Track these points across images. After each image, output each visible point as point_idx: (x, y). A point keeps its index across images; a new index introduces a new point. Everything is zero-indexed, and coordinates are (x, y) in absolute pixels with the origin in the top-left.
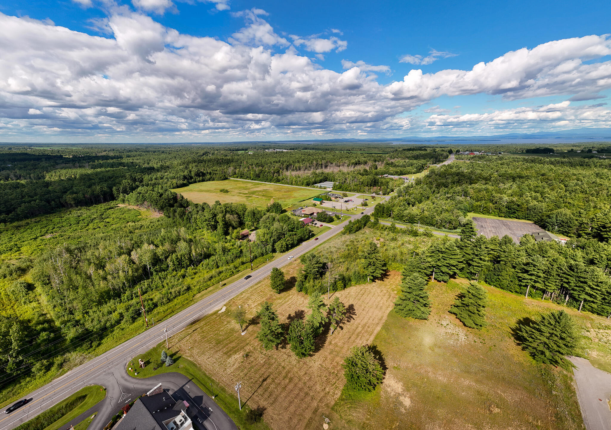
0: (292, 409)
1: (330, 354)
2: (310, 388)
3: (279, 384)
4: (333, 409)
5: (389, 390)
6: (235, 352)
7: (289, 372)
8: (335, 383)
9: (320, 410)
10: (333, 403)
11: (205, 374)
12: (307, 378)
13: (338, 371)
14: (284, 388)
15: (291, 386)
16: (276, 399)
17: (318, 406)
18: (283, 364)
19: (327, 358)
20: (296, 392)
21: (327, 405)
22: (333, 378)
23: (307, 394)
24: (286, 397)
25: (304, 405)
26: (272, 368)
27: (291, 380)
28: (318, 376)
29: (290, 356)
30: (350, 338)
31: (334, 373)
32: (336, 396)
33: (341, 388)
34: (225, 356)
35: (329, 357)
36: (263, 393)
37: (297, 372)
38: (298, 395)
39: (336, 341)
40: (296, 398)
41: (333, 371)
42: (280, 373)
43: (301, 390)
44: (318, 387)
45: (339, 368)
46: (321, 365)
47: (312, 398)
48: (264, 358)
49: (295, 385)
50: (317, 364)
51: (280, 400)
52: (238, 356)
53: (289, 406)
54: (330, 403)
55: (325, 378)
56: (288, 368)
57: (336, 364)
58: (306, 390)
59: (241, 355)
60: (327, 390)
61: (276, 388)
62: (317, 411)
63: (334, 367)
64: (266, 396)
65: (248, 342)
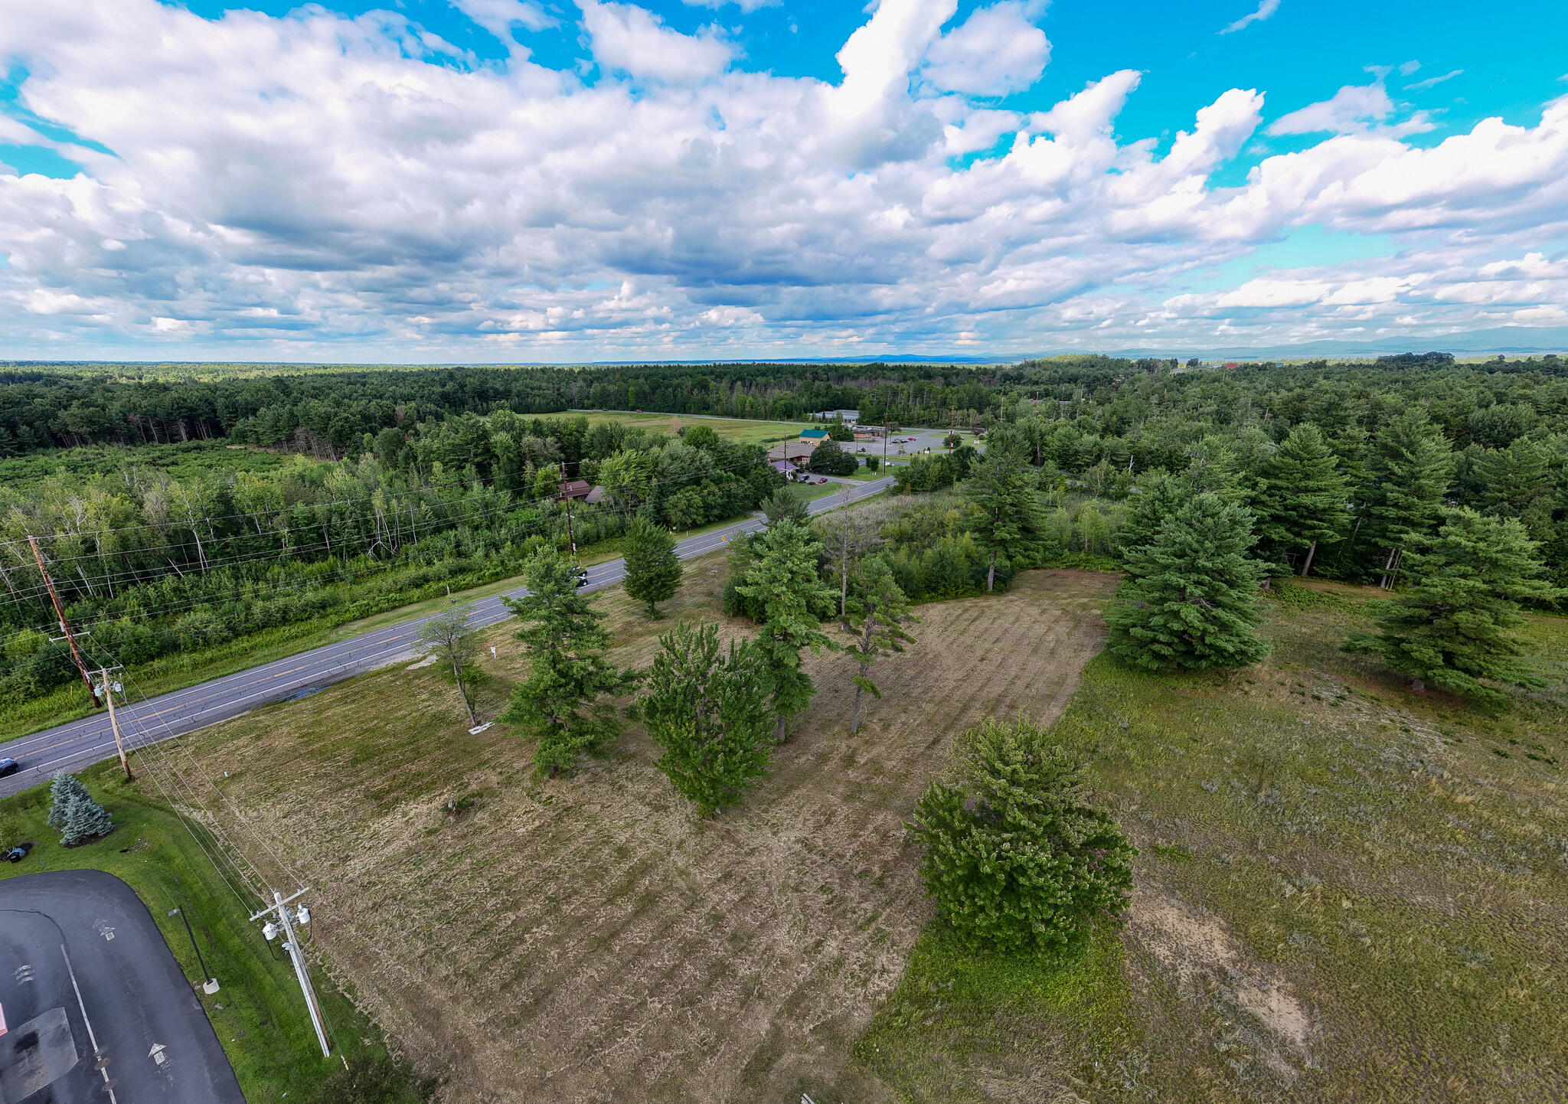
0: (623, 1052)
1: (848, 798)
2: (740, 941)
3: (579, 921)
4: (862, 1053)
5: (1161, 951)
6: (417, 792)
7: (645, 868)
8: (873, 919)
9: (788, 1059)
10: (861, 1018)
11: (233, 881)
12: (730, 896)
13: (885, 865)
14: (603, 943)
15: (638, 934)
16: (542, 998)
17: (776, 1032)
18: (622, 838)
19: (833, 813)
20: (664, 960)
21: (829, 1031)
22: (865, 898)
23: (720, 970)
24: (601, 988)
25: (696, 1034)
26: (563, 852)
27: (648, 902)
28: (784, 887)
29: (665, 808)
30: (936, 742)
31: (865, 873)
32: (878, 983)
33: (908, 942)
34: (370, 807)
35: (843, 811)
36: (483, 968)
37: (682, 873)
38: (671, 974)
39: (875, 751)
40: (656, 990)
41: (861, 867)
42: (598, 873)
43: (690, 949)
44: (784, 939)
45: (890, 853)
46: (803, 841)
47: (748, 993)
48: (539, 816)
49: (666, 928)
50: (787, 837)
51: (564, 1000)
52: (423, 808)
53: (611, 1037)
54: (846, 1017)
55: (824, 898)
56: (641, 852)
57: (874, 839)
58: (718, 948)
59: (438, 803)
60: (832, 948)
61: (557, 941)
62: (767, 1067)
63: (868, 852)
64: (490, 981)
65: (487, 755)
